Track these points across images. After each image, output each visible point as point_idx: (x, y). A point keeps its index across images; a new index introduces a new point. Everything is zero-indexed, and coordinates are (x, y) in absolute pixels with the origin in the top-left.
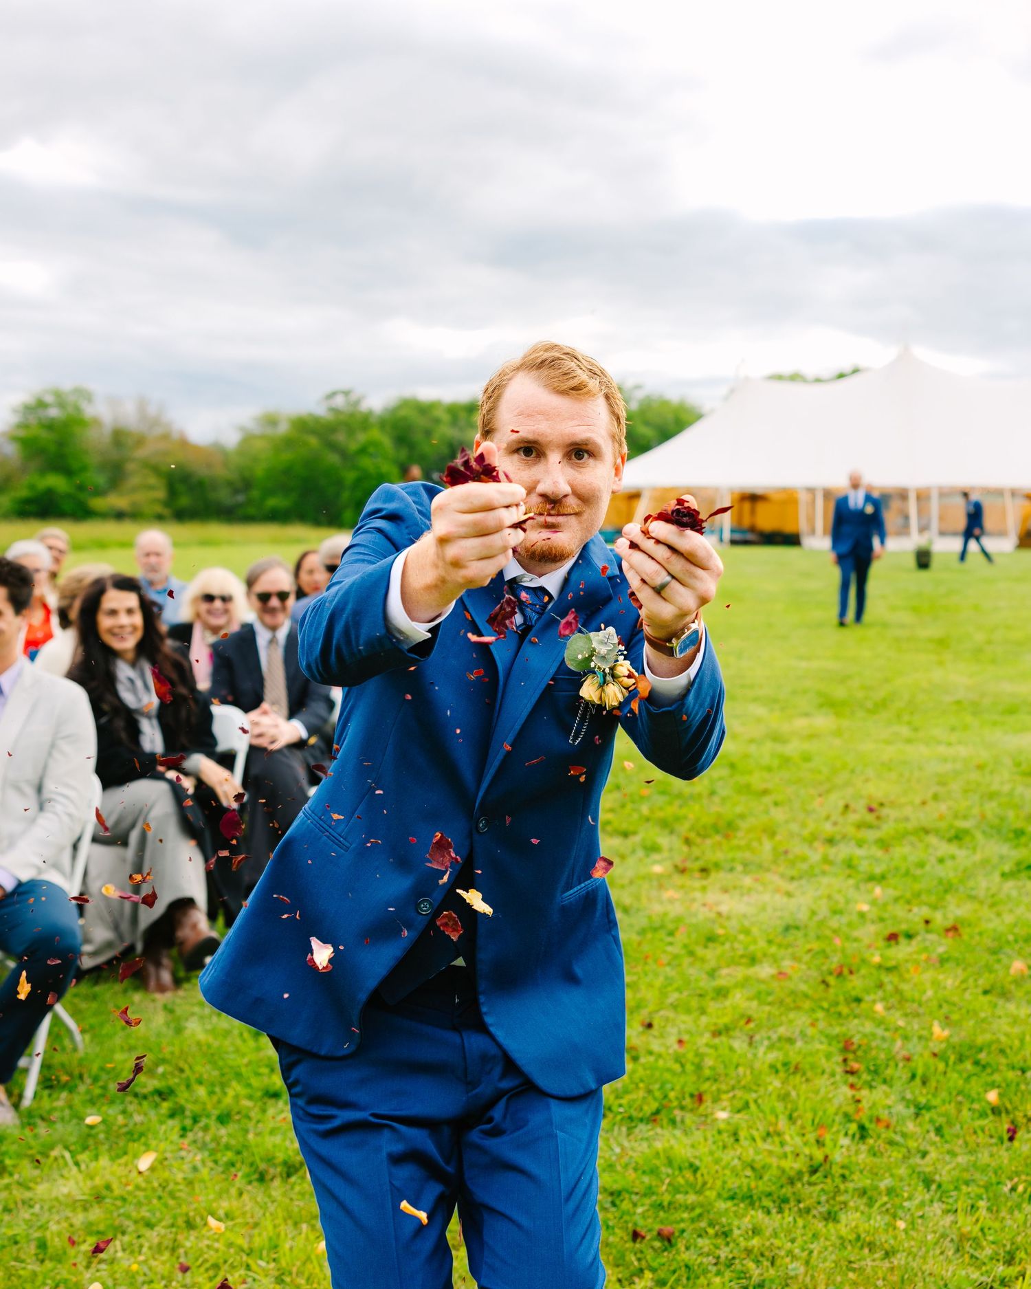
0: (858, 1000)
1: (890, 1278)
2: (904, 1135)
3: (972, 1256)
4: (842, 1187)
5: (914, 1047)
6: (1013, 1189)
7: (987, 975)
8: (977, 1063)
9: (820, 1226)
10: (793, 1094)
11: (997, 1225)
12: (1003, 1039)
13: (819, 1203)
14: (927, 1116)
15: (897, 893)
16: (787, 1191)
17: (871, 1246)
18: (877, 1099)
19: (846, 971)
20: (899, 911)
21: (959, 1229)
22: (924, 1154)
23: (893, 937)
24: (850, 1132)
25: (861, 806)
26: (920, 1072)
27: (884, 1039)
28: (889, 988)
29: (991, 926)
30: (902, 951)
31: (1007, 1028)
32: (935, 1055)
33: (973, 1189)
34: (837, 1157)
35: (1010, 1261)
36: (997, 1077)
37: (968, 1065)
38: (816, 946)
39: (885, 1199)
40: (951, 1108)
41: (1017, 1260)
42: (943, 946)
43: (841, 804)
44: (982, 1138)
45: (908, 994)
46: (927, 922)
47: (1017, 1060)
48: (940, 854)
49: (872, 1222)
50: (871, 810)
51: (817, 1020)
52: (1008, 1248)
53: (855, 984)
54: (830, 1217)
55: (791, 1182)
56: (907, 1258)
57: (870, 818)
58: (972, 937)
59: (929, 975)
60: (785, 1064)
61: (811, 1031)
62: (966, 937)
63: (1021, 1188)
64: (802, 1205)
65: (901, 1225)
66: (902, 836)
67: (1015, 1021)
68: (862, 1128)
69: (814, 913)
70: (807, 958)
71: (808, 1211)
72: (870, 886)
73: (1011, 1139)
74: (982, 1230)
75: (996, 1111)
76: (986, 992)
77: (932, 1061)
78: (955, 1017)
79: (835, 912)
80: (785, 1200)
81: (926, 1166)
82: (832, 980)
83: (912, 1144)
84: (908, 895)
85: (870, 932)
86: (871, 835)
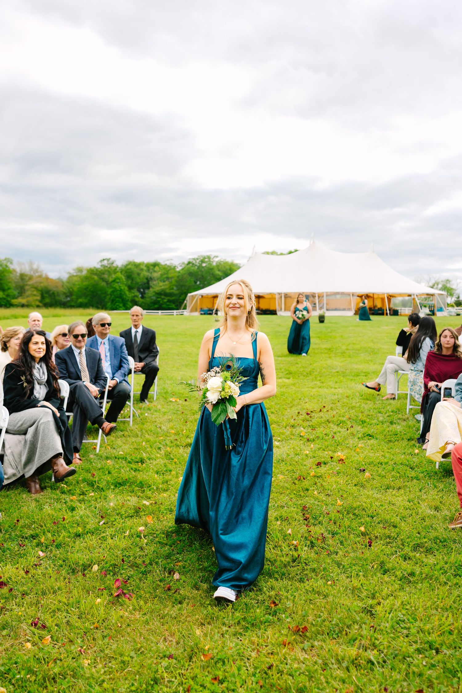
0: (307, 490)
1: (327, 606)
2: (329, 545)
3: (358, 596)
4: (306, 568)
5: (330, 508)
6: (373, 567)
7: (356, 478)
8: (354, 514)
9: (298, 584)
10: (284, 529)
11: (367, 583)
12: (364, 504)
13: (297, 574)
14: (337, 537)
15: (320, 446)
16: (284, 570)
17: (319, 593)
18: (317, 530)
19: (302, 478)
20: (320, 453)
21: (353, 584)
22: (337, 553)
23: (319, 464)
24: (307, 544)
25: (304, 413)
26: (333, 519)
27: (318, 505)
28: (319, 484)
29: (356, 458)
30: (323, 470)
31: (365, 500)
32: (338, 512)
33: (357, 568)
34: (303, 555)
35: (373, 598)
36: (362, 520)
37: (351, 515)
38: (290, 468)
39: (323, 573)
40: (346, 534)
41: (376, 597)
42: (338, 467)
43: (297, 412)
44: (359, 546)
45: (327, 487)
46: (332, 458)
47: (370, 513)
48: (334, 430)
49: (318, 583)
50: (308, 414)
51: (292, 498)
52: (372, 592)
53: (306, 484)
54: (301, 581)
55: (285, 566)
56: (333, 598)
57: (308, 417)
58: (349, 463)
59: (334, 479)
60: (281, 517)
61: (290, 503)
62: (346, 463)
63: (375, 567)
64: (290, 576)
65: (329, 583)
66: (320, 424)
67: (368, 497)
68: (312, 542)
69: (288, 455)
70: (287, 473)
71: (293, 578)
72: (309, 443)
73: (370, 546)
74: (361, 585)
75: (363, 534)
76: (355, 485)
77: (337, 514)
78: (345, 496)
79: (296, 454)
80: (284, 574)
81: (338, 558)
82: (296, 482)
83: (332, 549)
84: (324, 447)
85: (310, 462)
86: (308, 423)
